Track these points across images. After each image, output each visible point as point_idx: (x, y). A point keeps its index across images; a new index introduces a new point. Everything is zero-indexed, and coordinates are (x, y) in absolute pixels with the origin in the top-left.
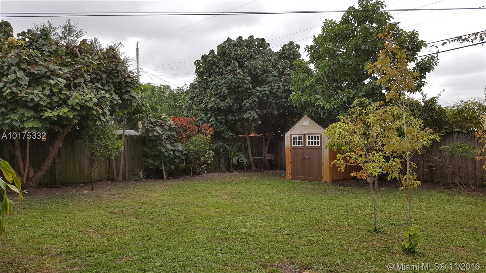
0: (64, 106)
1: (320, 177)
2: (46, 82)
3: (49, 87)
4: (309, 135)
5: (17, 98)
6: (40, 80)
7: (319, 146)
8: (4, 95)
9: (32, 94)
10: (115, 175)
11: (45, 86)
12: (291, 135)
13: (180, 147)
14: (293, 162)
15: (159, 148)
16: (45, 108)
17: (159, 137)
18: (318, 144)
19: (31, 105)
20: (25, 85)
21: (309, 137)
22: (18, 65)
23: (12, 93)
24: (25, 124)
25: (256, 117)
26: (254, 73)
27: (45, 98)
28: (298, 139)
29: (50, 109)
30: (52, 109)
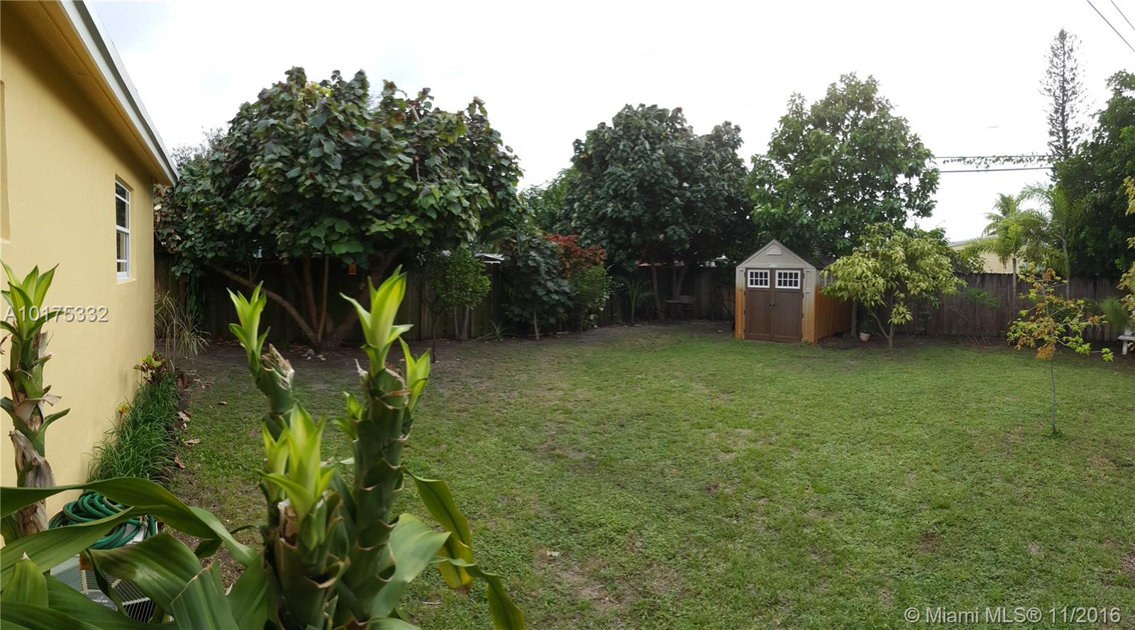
0: (407, 211)
1: (799, 335)
2: (371, 165)
3: (379, 174)
4: (780, 271)
5: (324, 196)
6: (360, 160)
7: (798, 287)
8: (301, 190)
9: (350, 187)
10: (457, 330)
11: (369, 172)
12: (747, 269)
13: (566, 286)
14: (749, 311)
15: (533, 288)
16: (370, 217)
17: (536, 270)
18: (796, 285)
19: (346, 210)
20: (336, 170)
21: (780, 274)
22: (324, 130)
23: (315, 186)
24: (334, 248)
25: (683, 237)
26: (675, 160)
27: (371, 196)
28: (758, 276)
29: (380, 218)
30: (385, 217)
